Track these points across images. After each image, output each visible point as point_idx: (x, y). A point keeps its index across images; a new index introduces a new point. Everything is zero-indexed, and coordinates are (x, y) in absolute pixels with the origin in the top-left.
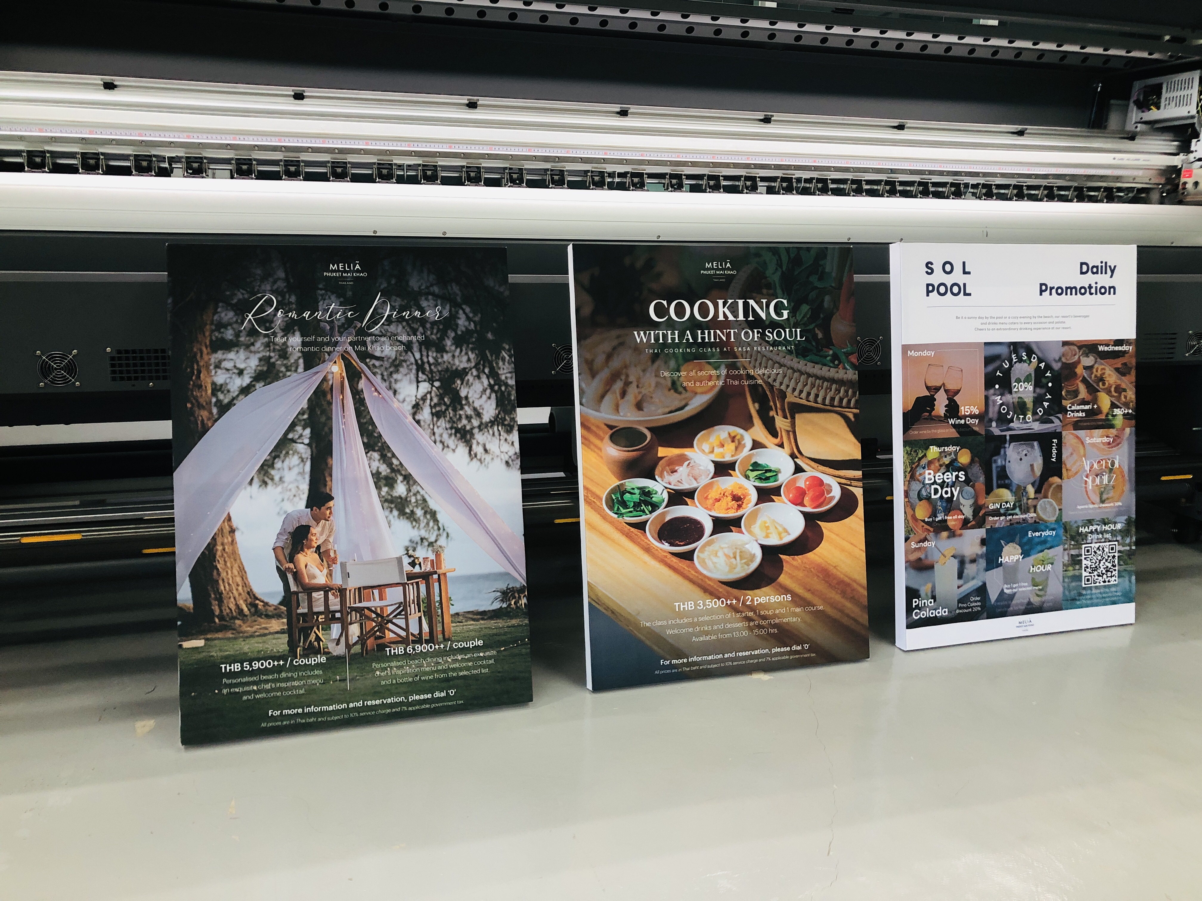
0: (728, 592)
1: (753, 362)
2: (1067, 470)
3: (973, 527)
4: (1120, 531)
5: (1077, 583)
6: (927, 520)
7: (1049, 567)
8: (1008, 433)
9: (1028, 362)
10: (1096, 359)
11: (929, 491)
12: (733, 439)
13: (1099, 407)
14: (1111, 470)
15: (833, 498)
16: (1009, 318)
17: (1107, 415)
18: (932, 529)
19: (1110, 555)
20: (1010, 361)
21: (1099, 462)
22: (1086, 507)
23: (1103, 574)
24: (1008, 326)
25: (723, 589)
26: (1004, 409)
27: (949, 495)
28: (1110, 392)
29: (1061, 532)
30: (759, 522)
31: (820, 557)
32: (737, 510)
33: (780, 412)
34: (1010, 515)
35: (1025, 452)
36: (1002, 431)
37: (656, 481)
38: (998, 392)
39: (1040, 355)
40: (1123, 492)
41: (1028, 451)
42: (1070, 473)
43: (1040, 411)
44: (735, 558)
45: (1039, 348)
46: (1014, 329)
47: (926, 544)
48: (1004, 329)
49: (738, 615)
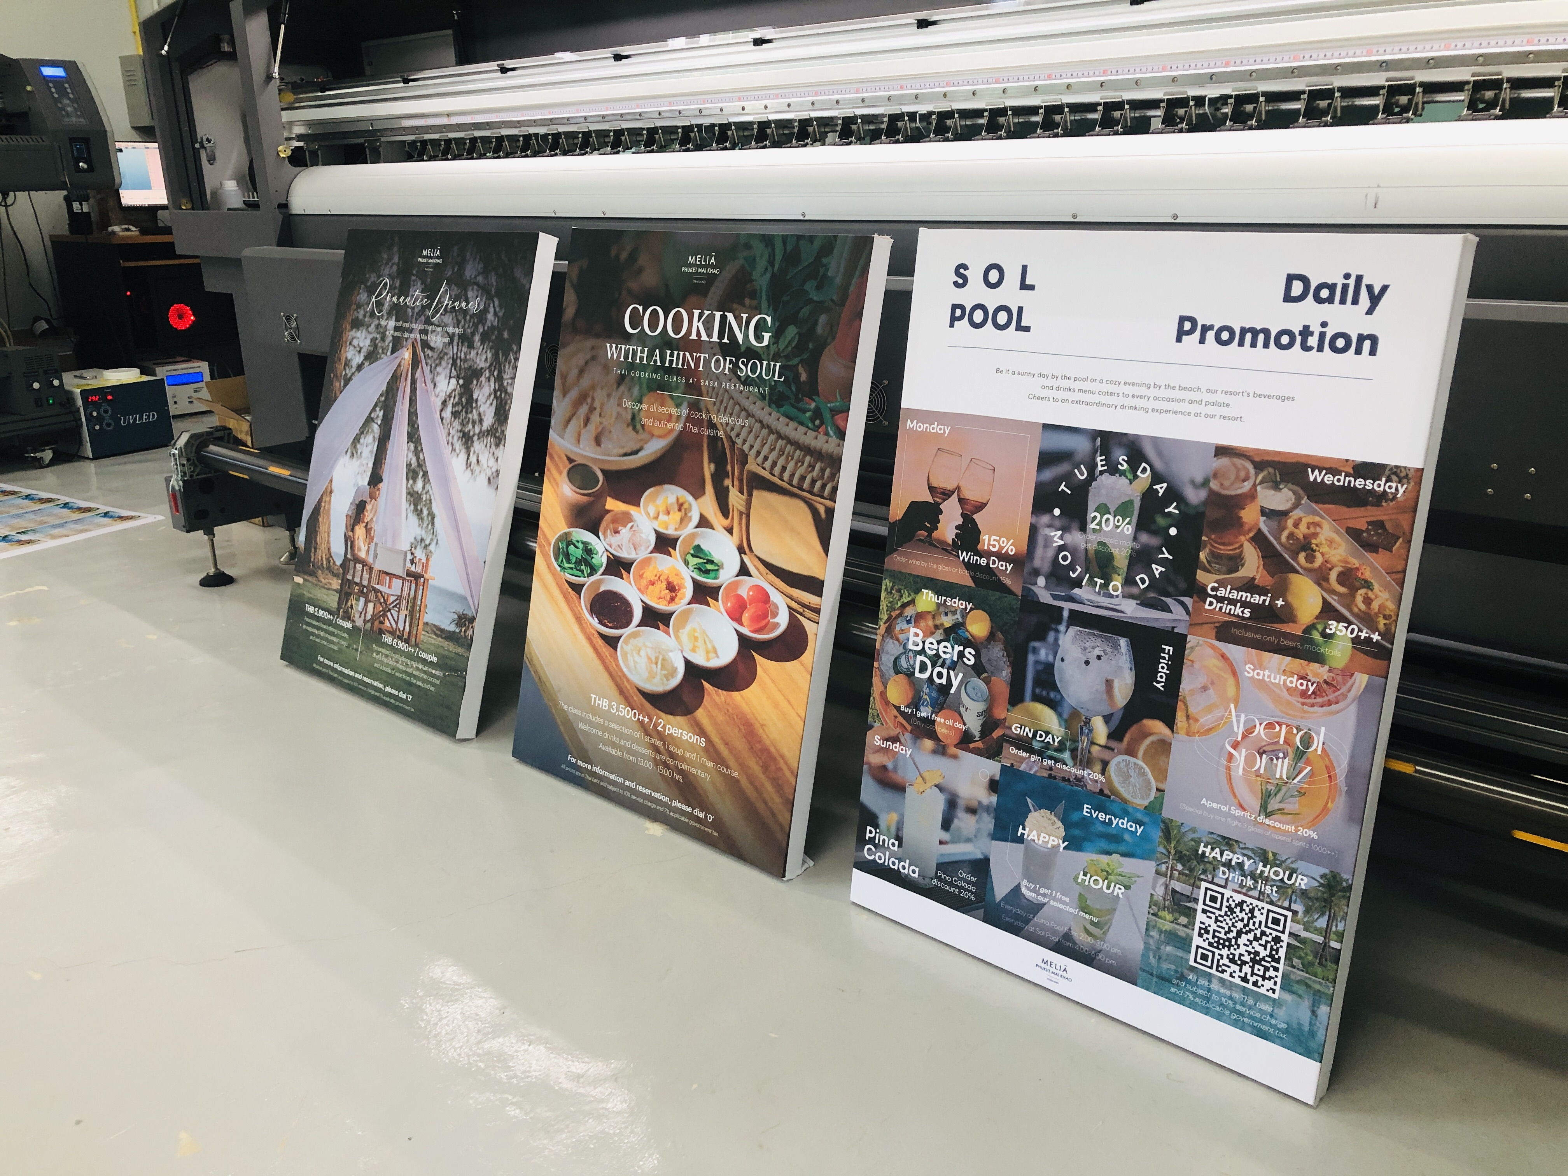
0: (642, 705)
1: (718, 404)
2: (1188, 717)
3: (977, 752)
4: (1304, 893)
5: (1180, 953)
6: (902, 708)
7: (1119, 891)
8: (1067, 606)
9: (1130, 476)
10: (1298, 499)
11: (911, 662)
12: (680, 506)
13: (1288, 606)
14: (1300, 755)
15: (777, 625)
16: (1101, 382)
17: (1309, 629)
18: (909, 728)
19: (1268, 931)
20: (1092, 468)
21: (1270, 726)
22: (1225, 809)
23: (1244, 963)
24: (1096, 398)
25: (638, 699)
26: (1065, 558)
27: (944, 681)
28: (1327, 580)
29: (1157, 835)
30: (688, 627)
31: (747, 704)
32: (669, 603)
33: (736, 482)
34: (1051, 758)
35: (1097, 652)
36: (1055, 597)
37: (599, 537)
38: (1058, 523)
39: (1159, 465)
40: (1325, 810)
41: (1104, 651)
42: (1195, 727)
43: (1143, 581)
44: (656, 663)
45: (1160, 454)
46: (1110, 406)
47: (896, 747)
48: (1087, 404)
49: (647, 739)
